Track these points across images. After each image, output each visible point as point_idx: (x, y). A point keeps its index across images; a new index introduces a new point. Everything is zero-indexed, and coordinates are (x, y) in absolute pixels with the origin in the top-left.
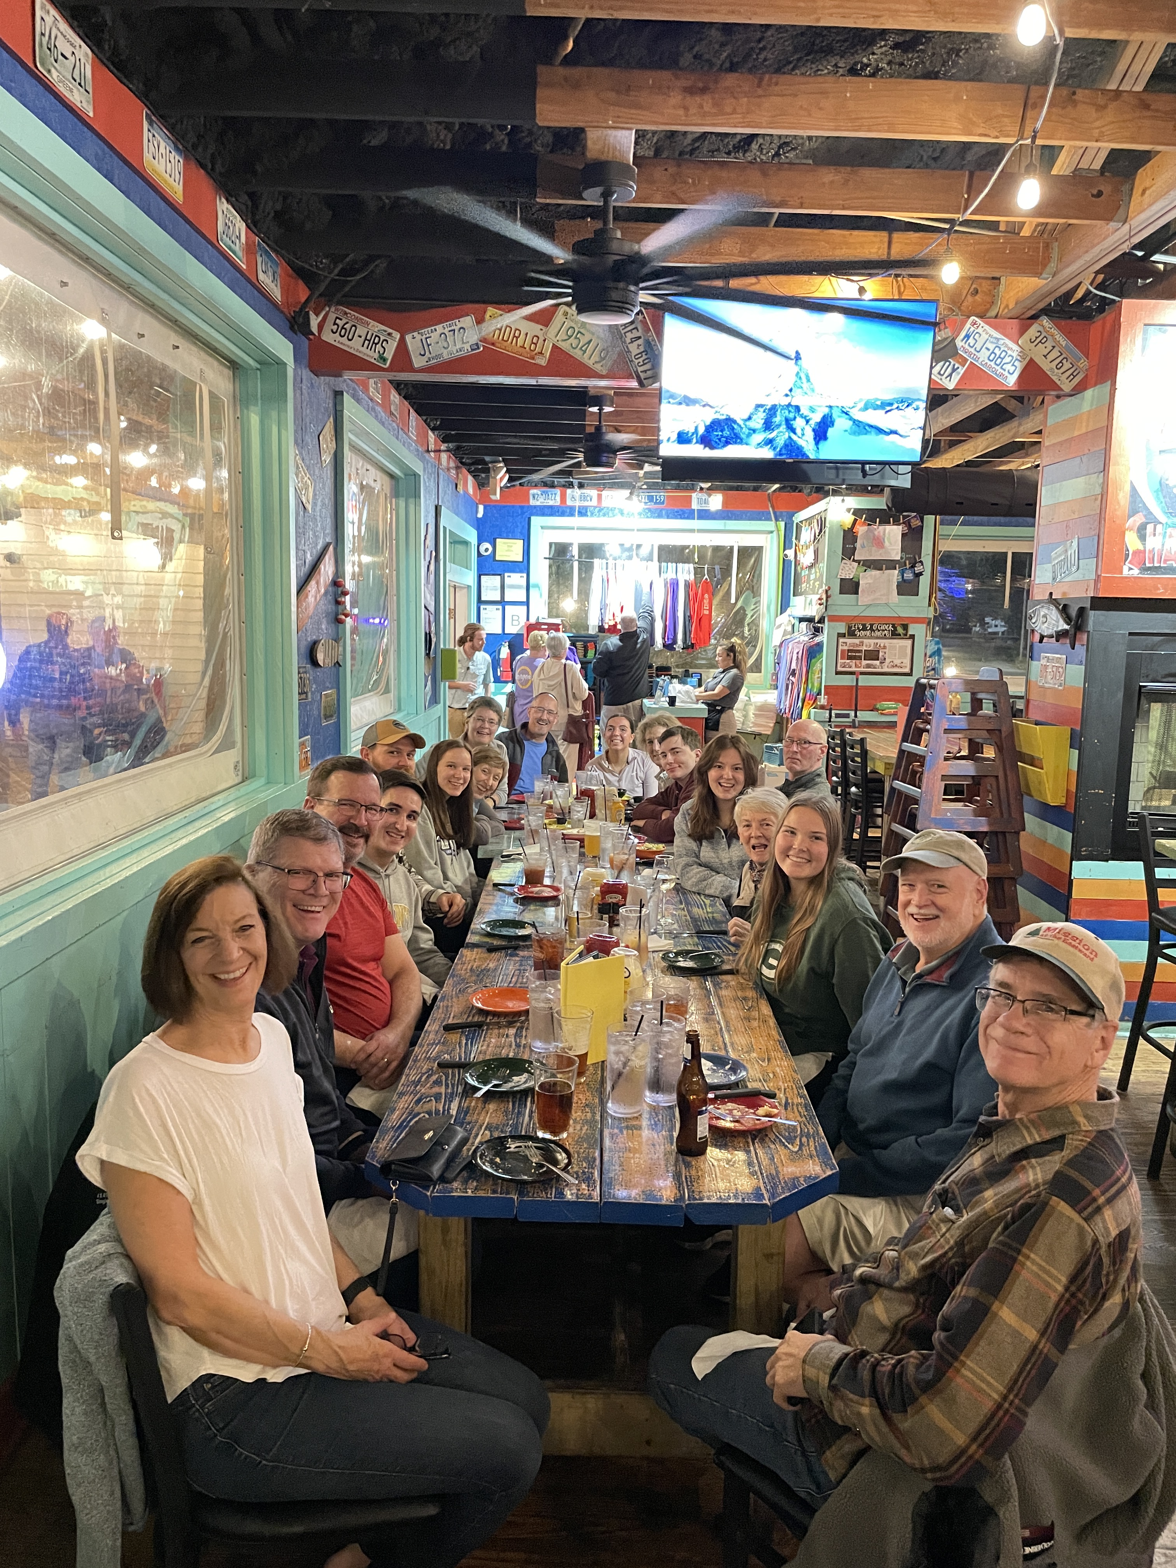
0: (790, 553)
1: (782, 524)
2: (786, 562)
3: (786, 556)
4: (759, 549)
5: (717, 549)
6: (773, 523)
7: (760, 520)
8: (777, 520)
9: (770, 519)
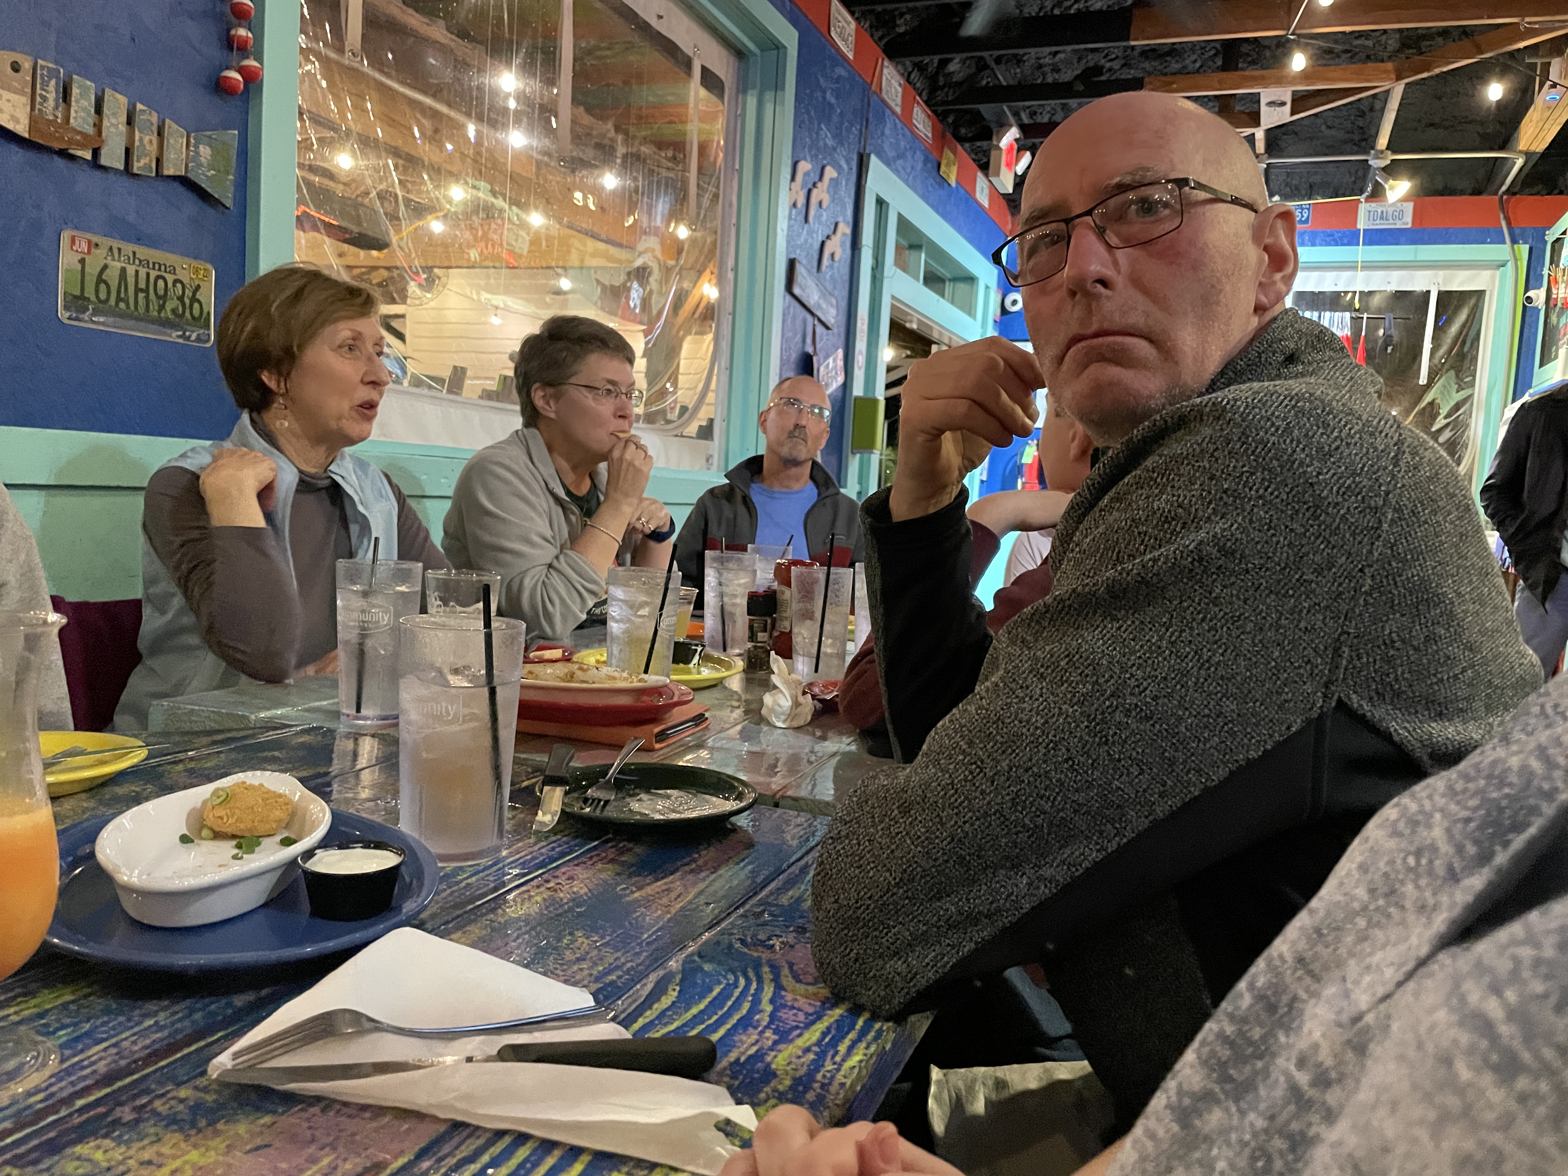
0: (1539, 296)
1: (1524, 250)
2: (1527, 311)
3: (1529, 299)
4: (1480, 294)
5: (1400, 296)
6: (1507, 246)
7: (1484, 242)
8: (1514, 241)
9: (1504, 242)
